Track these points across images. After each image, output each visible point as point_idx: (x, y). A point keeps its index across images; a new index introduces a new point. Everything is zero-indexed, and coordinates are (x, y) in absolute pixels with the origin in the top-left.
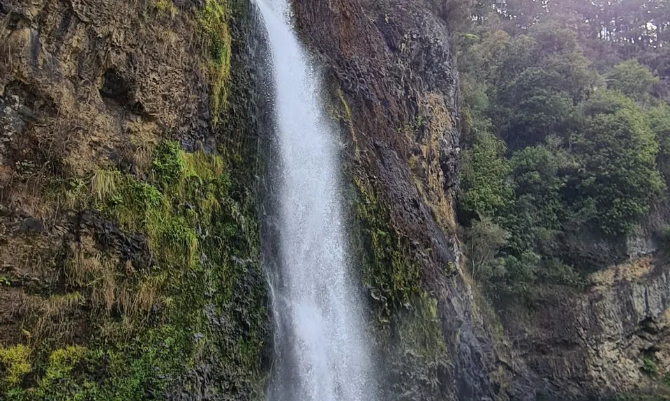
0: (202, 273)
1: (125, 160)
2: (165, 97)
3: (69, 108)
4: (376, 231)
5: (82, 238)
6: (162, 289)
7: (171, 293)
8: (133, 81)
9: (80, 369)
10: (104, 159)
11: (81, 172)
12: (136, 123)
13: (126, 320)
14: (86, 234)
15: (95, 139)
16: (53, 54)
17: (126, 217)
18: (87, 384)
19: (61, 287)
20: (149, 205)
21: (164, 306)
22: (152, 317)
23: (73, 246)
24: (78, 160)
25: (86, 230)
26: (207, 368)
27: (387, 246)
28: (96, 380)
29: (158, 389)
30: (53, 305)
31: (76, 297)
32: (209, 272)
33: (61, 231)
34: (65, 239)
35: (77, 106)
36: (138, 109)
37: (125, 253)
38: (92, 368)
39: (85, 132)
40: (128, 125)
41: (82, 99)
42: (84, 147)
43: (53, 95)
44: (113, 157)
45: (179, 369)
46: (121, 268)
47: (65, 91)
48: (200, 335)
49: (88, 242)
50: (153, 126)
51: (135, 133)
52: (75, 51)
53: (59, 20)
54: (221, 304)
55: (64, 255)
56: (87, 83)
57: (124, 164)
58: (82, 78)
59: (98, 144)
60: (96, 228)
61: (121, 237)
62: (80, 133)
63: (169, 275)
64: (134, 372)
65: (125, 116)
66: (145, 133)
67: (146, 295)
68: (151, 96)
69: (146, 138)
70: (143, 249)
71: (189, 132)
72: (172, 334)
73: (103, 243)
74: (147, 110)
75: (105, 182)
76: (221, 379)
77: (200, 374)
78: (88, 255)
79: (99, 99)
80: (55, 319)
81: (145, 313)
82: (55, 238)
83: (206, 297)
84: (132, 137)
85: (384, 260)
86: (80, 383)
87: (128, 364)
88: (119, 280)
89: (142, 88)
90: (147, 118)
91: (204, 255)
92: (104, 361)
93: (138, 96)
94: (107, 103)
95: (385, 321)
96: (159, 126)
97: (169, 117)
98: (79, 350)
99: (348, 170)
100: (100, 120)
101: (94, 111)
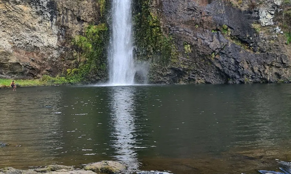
0: (93, 52)
2: (88, 16)
4: (156, 28)
6: (86, 57)
10: (78, 34)
15: (76, 30)
19: (73, 59)
21: (87, 60)
23: (73, 52)
24: (73, 35)
25: (74, 49)
27: (158, 32)
30: (73, 62)
31: (75, 60)
32: (95, 52)
33: (71, 49)
35: (72, 25)
36: (83, 21)
37: (79, 51)
38: (76, 72)
39: (74, 30)
40: (83, 25)
42: (74, 33)
43: (67, 26)
44: (79, 33)
46: (79, 54)
47: (69, 23)
49: (75, 51)
50: (87, 23)
52: (70, 15)
53: (66, 11)
54: (97, 58)
57: (81, 33)
58: (73, 19)
59: (76, 31)
61: (78, 49)
63: (87, 54)
65: (82, 23)
66: (86, 25)
67: (83, 58)
68: (85, 17)
70: (82, 50)
71: (97, 20)
74: (85, 20)
75: (77, 39)
78: (75, 53)
79: (76, 22)
81: (84, 62)
82: (70, 51)
83: (94, 57)
90: (86, 22)
91: (94, 49)
93: (82, 18)
94: (78, 22)
95: (151, 56)
96: (88, 23)
97: (90, 19)
98: (76, 69)
99: (149, 11)
100: (77, 26)
101: (75, 25)
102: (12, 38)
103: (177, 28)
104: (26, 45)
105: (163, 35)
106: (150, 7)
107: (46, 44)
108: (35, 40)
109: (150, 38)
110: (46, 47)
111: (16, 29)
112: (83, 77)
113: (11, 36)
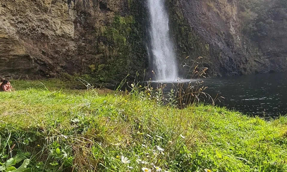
0: (128, 46)
1: (107, 23)
2: (115, 5)
3: (93, 14)
4: (184, 27)
5: (100, 43)
6: (119, 51)
7: (121, 52)
8: (106, 3)
9: (104, 69)
10: (103, 24)
11: (98, 28)
12: (109, 13)
13: (112, 58)
14: (101, 42)
16: (88, 2)
17: (109, 37)
18: (106, 71)
19: (98, 53)
20: (113, 33)
21: (120, 55)
22: (118, 57)
23: (99, 44)
24: (97, 25)
25: (101, 41)
26: (131, 67)
27: (187, 31)
28: (107, 71)
29: (120, 72)
30: (97, 57)
31: (101, 55)
32: (130, 46)
33: (96, 41)
34: (97, 43)
35: (95, 13)
36: (109, 9)
37: (110, 44)
38: (106, 68)
39: (97, 18)
40: (107, 14)
41: (96, 11)
42: (98, 22)
43: (89, 12)
44: (104, 23)
45: (124, 68)
46: (109, 48)
47: (92, 10)
48: (129, 60)
49: (102, 43)
51: (109, 15)
54: (133, 53)
55: (98, 46)
56: (96, 7)
57: (107, 24)
58: (95, 6)
59: (101, 20)
60: (103, 40)
61: (108, 41)
62: (96, 19)
63: (120, 48)
64: (115, 69)
65: (106, 12)
66: (111, 15)
67: (115, 53)
68: (111, 5)
69: (111, 16)
70: (113, 43)
71: (123, 11)
72: (122, 60)
73: (104, 43)
74: (111, 9)
75: (103, 29)
76: (134, 69)
77: (129, 69)
78: (102, 46)
79: (99, 9)
80: (98, 59)
81: (116, 56)
82: (95, 43)
83: (129, 52)
84: (108, 17)
85: (186, 35)
86: (104, 71)
87: (113, 67)
88: (109, 50)
89: (109, 4)
90: (111, 11)
91: (128, 42)
92: (108, 67)
93: (108, 6)
94: (101, 10)
95: (184, 53)
96: (114, 12)
97: (117, 9)
98: (104, 65)
99: (174, 10)
100: (100, 15)
101: (99, 13)
102: (14, 18)
103: (200, 29)
104: (32, 31)
105: (192, 34)
106: (175, 6)
107: (59, 32)
108: (44, 26)
109: (179, 36)
110: (59, 36)
111: (22, 6)
112: (119, 73)
113: (14, 15)
